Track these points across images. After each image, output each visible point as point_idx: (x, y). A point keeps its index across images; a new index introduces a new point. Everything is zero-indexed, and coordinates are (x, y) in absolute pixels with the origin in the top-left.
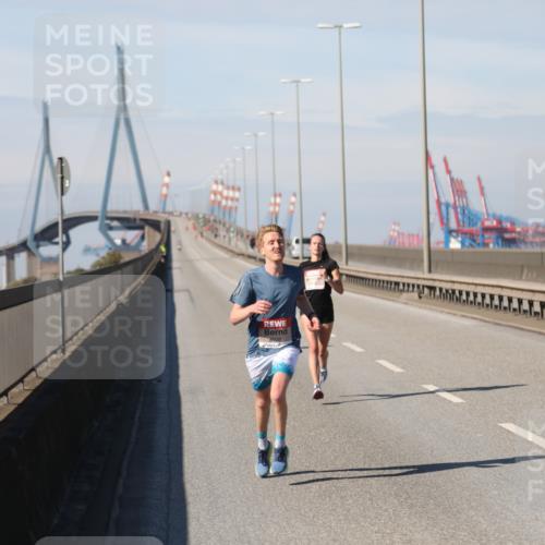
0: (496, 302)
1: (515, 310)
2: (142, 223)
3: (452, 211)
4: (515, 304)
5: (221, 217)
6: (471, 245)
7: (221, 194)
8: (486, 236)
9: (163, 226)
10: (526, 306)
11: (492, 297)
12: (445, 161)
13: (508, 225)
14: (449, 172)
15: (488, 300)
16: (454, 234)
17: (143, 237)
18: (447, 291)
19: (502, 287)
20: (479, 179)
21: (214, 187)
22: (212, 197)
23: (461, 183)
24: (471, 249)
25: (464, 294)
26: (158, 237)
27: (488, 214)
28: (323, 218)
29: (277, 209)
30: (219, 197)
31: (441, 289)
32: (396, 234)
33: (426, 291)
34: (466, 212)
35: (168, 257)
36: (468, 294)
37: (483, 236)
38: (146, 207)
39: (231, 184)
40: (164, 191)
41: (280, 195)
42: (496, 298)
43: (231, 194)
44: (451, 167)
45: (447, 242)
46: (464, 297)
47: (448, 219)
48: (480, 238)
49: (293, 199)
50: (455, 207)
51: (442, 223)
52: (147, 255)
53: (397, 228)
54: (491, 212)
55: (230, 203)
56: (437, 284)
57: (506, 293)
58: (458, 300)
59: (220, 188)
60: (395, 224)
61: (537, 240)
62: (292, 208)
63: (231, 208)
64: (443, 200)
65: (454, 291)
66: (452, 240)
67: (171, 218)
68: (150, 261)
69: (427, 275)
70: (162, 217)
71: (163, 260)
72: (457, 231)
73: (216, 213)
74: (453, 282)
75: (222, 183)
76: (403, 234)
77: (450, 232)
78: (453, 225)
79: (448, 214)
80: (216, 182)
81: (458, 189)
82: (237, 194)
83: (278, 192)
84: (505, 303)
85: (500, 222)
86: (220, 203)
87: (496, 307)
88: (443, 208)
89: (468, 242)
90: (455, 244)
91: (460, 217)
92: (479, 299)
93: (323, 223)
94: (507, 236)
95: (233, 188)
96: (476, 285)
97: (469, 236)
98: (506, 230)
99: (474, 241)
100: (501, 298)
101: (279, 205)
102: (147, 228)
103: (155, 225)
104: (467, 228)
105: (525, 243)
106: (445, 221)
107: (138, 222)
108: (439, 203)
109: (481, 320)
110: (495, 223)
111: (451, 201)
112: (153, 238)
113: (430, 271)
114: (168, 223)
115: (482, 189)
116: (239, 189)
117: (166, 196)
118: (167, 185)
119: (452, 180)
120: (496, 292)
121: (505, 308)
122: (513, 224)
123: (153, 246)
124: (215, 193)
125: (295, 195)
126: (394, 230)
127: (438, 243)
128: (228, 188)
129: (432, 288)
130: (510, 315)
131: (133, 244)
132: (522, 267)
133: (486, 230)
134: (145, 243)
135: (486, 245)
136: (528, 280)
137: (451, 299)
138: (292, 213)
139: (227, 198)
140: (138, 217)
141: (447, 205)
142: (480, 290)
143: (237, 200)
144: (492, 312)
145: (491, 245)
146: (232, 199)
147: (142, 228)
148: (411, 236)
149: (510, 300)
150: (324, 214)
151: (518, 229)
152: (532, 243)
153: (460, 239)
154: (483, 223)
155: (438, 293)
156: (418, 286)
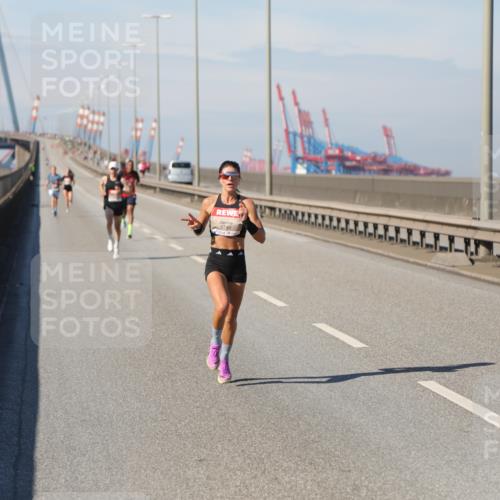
0: (327, 222)
1: (342, 229)
2: (13, 143)
3: (298, 140)
4: (343, 224)
5: (87, 139)
6: (315, 171)
7: (87, 117)
8: (329, 163)
9: (32, 146)
10: (352, 226)
11: (323, 217)
12: (294, 93)
13: (349, 154)
14: (296, 104)
15: (320, 220)
16: (300, 161)
17: (13, 156)
18: (285, 212)
19: (332, 209)
20: (324, 112)
21: (81, 111)
22: (79, 121)
23: (307, 114)
24: (315, 175)
25: (300, 215)
26: (27, 156)
27: (332, 144)
28: (181, 144)
29: (139, 133)
30: (85, 122)
31: (280, 210)
32: (247, 160)
33: (267, 211)
34: (312, 141)
35: (35, 174)
36: (303, 214)
37: (326, 163)
38: (17, 128)
39: (96, 109)
40: (34, 113)
41: (142, 121)
42: (327, 219)
43: (96, 118)
44: (299, 100)
45: (294, 168)
46: (300, 217)
47: (295, 148)
48: (324, 165)
49: (154, 125)
50: (302, 137)
51: (290, 150)
52: (16, 172)
53: (249, 154)
54: (333, 141)
55: (95, 127)
56: (277, 205)
57: (335, 214)
58: (295, 219)
59: (86, 112)
60: (247, 150)
61: (375, 168)
62: (153, 132)
63: (96, 132)
64: (291, 129)
65: (291, 212)
66: (299, 166)
67: (40, 139)
68: (19, 178)
69: (269, 197)
70: (32, 139)
71: (31, 178)
72: (303, 158)
73: (82, 136)
74: (291, 204)
75: (89, 108)
76: (255, 160)
77: (296, 159)
78: (300, 153)
79: (295, 143)
80: (83, 107)
81: (305, 119)
82: (102, 119)
83: (139, 117)
84: (335, 223)
85: (341, 151)
86: (86, 127)
87: (327, 226)
88: (291, 136)
89: (312, 169)
90: (301, 170)
91: (306, 145)
92: (313, 219)
93: (181, 147)
94: (348, 164)
95: (99, 113)
96: (310, 206)
97: (313, 163)
98: (347, 159)
99: (318, 167)
100: (331, 219)
101: (141, 130)
102: (17, 148)
103: (25, 145)
104: (312, 156)
105: (363, 170)
106: (293, 149)
107: (9, 141)
108: (287, 132)
109: (312, 237)
110: (337, 152)
111: (298, 130)
112: (22, 157)
113: (271, 193)
114: (37, 144)
115: (326, 120)
116: (104, 114)
117: (35, 119)
118: (37, 109)
119: (300, 111)
120: (327, 213)
121: (335, 228)
122: (353, 153)
123: (23, 164)
124: (82, 117)
125: (155, 121)
126: (246, 156)
127: (286, 169)
128: (94, 113)
129: (272, 209)
130: (338, 233)
131: (4, 162)
132: (356, 192)
133: (329, 158)
134: (15, 162)
135: (328, 171)
136: (359, 204)
137: (289, 219)
138: (152, 138)
139: (93, 122)
140: (9, 138)
141: (295, 134)
142: (313, 211)
143: (102, 124)
144: (322, 231)
145: (334, 172)
146: (98, 123)
147: (12, 147)
148: (261, 162)
149: (339, 220)
150: (183, 140)
151: (358, 158)
152: (370, 171)
153: (305, 165)
154: (326, 151)
155: (277, 213)
156: (261, 207)
